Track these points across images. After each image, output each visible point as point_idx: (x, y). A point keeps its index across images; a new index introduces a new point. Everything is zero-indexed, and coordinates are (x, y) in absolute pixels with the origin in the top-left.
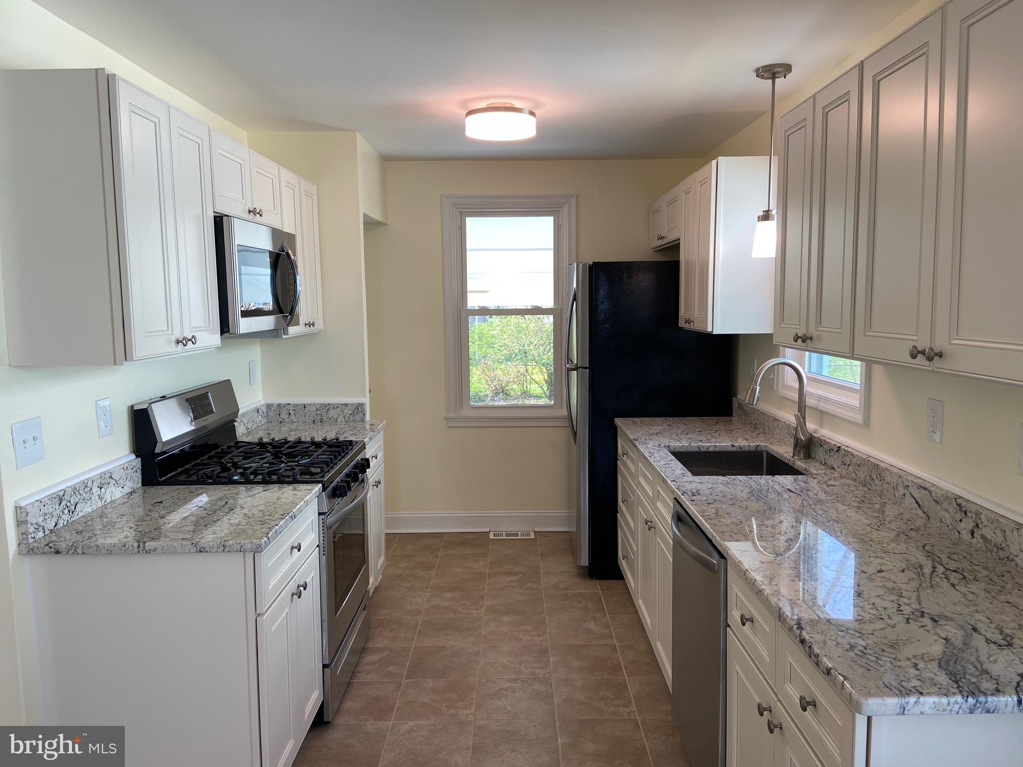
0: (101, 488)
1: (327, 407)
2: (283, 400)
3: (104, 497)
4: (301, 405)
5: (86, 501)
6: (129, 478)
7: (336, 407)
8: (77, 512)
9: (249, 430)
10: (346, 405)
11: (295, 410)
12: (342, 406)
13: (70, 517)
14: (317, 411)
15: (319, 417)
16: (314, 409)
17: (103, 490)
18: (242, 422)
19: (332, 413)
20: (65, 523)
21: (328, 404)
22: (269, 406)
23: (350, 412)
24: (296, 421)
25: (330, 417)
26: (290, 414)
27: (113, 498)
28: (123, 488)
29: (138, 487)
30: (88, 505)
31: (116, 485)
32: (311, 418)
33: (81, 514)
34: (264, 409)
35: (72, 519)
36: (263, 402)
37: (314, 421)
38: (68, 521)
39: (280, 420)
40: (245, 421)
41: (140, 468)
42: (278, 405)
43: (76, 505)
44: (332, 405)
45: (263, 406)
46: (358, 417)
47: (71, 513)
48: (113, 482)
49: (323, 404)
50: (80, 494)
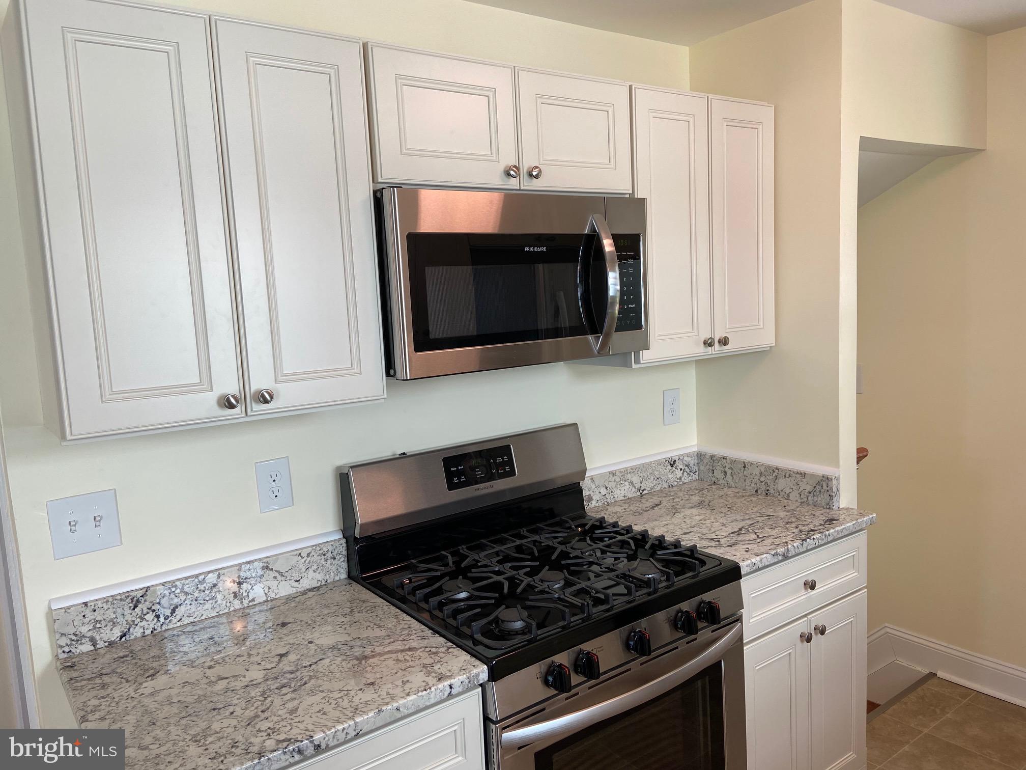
0: (240, 584)
1: (775, 472)
2: (719, 450)
3: (248, 596)
4: (740, 462)
5: (202, 602)
6: (315, 567)
7: (787, 476)
8: (178, 618)
9: (645, 492)
10: (803, 475)
11: (732, 469)
12: (798, 476)
13: (159, 624)
14: (761, 476)
15: (763, 487)
16: (757, 472)
17: (245, 586)
18: (625, 481)
19: (782, 484)
20: (148, 632)
21: (777, 469)
22: (700, 456)
23: (809, 488)
24: (732, 484)
25: (780, 489)
26: (725, 473)
27: (272, 595)
28: (297, 581)
29: (337, 578)
30: (208, 605)
31: (279, 577)
32: (753, 485)
33: (186, 621)
34: (692, 461)
35: (164, 627)
36: (695, 449)
37: (757, 491)
38: (154, 629)
39: (713, 479)
40: (635, 479)
41: (345, 553)
42: (712, 457)
43: (177, 607)
44: (783, 470)
45: (688, 455)
46: (822, 499)
47: (162, 620)
48: (272, 574)
49: (769, 467)
50: (186, 594)
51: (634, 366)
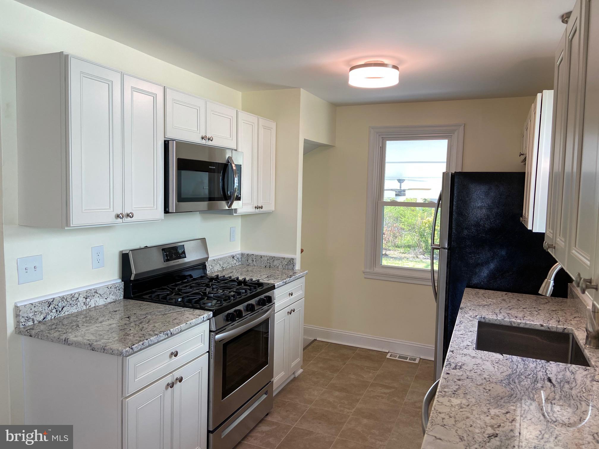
0: (86, 298)
1: (273, 258)
2: (250, 252)
3: (89, 304)
4: (259, 256)
5: (73, 306)
6: (112, 293)
7: (278, 259)
8: (64, 312)
9: (224, 268)
10: (284, 258)
11: (256, 259)
12: (282, 259)
13: (57, 314)
14: (268, 260)
15: (268, 264)
16: (266, 259)
17: (88, 300)
18: (218, 263)
19: (276, 263)
20: (53, 318)
21: (274, 257)
22: (242, 255)
23: (286, 263)
24: (256, 265)
25: (275, 265)
26: (253, 260)
27: (97, 304)
28: (106, 299)
29: (120, 299)
30: (75, 307)
31: (100, 297)
32: (264, 264)
33: (67, 313)
34: (239, 257)
35: (59, 316)
36: (240, 252)
37: (266, 267)
38: (55, 317)
39: (248, 264)
40: (221, 263)
41: (123, 288)
42: (248, 255)
43: (64, 307)
44: (276, 257)
45: (238, 254)
46: (290, 267)
47: (58, 312)
48: (98, 295)
49: (271, 257)
50: (67, 301)
51: (234, 214)
